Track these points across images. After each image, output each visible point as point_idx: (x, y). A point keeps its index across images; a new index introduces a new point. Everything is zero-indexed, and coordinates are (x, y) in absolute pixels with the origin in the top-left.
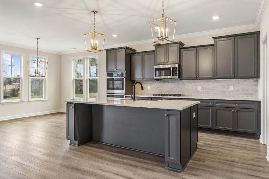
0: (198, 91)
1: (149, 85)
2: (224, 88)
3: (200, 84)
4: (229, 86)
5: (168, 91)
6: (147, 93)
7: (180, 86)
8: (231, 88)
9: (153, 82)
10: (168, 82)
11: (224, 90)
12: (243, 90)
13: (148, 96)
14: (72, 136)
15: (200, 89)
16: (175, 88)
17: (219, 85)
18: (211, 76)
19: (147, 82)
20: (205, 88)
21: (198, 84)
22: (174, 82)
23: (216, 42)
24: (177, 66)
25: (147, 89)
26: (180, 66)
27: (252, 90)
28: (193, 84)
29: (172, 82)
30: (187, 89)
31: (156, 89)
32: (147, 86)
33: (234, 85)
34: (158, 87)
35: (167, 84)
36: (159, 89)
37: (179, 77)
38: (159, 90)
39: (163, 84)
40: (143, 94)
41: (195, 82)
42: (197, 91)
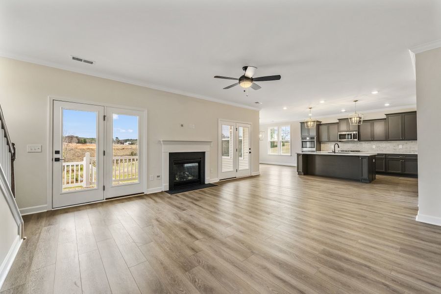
2: (394, 146)
3: (375, 144)
5: (349, 149)
8: (400, 147)
11: (395, 148)
14: (301, 170)
15: (375, 148)
18: (384, 139)
19: (331, 143)
20: (379, 146)
21: (373, 144)
22: (355, 143)
23: (388, 117)
24: (357, 132)
26: (358, 132)
29: (353, 143)
30: (364, 148)
33: (403, 144)
37: (359, 140)
39: (344, 144)
41: (370, 143)
42: (372, 149)
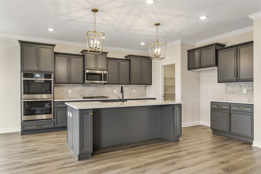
0: (115, 93)
1: (70, 89)
2: (130, 91)
3: (116, 88)
4: (133, 89)
5: (90, 94)
6: (67, 96)
7: (100, 89)
8: (134, 91)
9: (75, 85)
10: (90, 86)
12: (140, 92)
13: (69, 99)
15: (116, 92)
16: (96, 91)
17: (128, 89)
19: (68, 85)
21: (114, 88)
22: (96, 86)
25: (68, 93)
27: (144, 92)
28: (111, 88)
29: (94, 86)
30: (107, 92)
31: (78, 92)
32: (67, 89)
33: (136, 89)
34: (80, 91)
35: (89, 88)
36: (81, 92)
38: (81, 94)
40: (63, 98)
41: (112, 86)
